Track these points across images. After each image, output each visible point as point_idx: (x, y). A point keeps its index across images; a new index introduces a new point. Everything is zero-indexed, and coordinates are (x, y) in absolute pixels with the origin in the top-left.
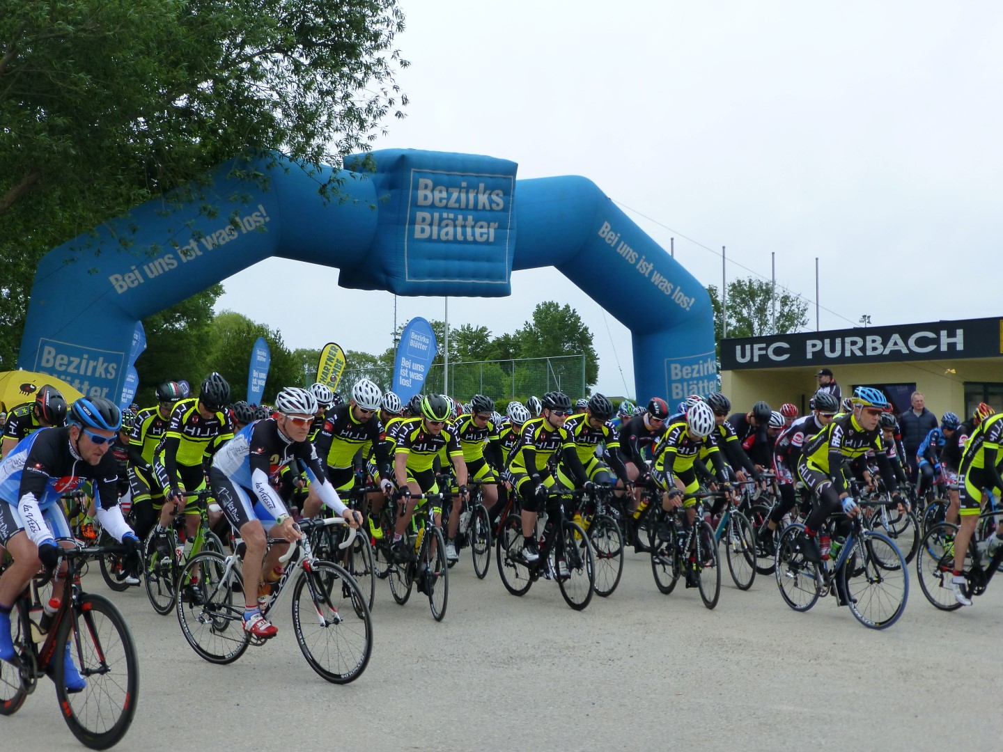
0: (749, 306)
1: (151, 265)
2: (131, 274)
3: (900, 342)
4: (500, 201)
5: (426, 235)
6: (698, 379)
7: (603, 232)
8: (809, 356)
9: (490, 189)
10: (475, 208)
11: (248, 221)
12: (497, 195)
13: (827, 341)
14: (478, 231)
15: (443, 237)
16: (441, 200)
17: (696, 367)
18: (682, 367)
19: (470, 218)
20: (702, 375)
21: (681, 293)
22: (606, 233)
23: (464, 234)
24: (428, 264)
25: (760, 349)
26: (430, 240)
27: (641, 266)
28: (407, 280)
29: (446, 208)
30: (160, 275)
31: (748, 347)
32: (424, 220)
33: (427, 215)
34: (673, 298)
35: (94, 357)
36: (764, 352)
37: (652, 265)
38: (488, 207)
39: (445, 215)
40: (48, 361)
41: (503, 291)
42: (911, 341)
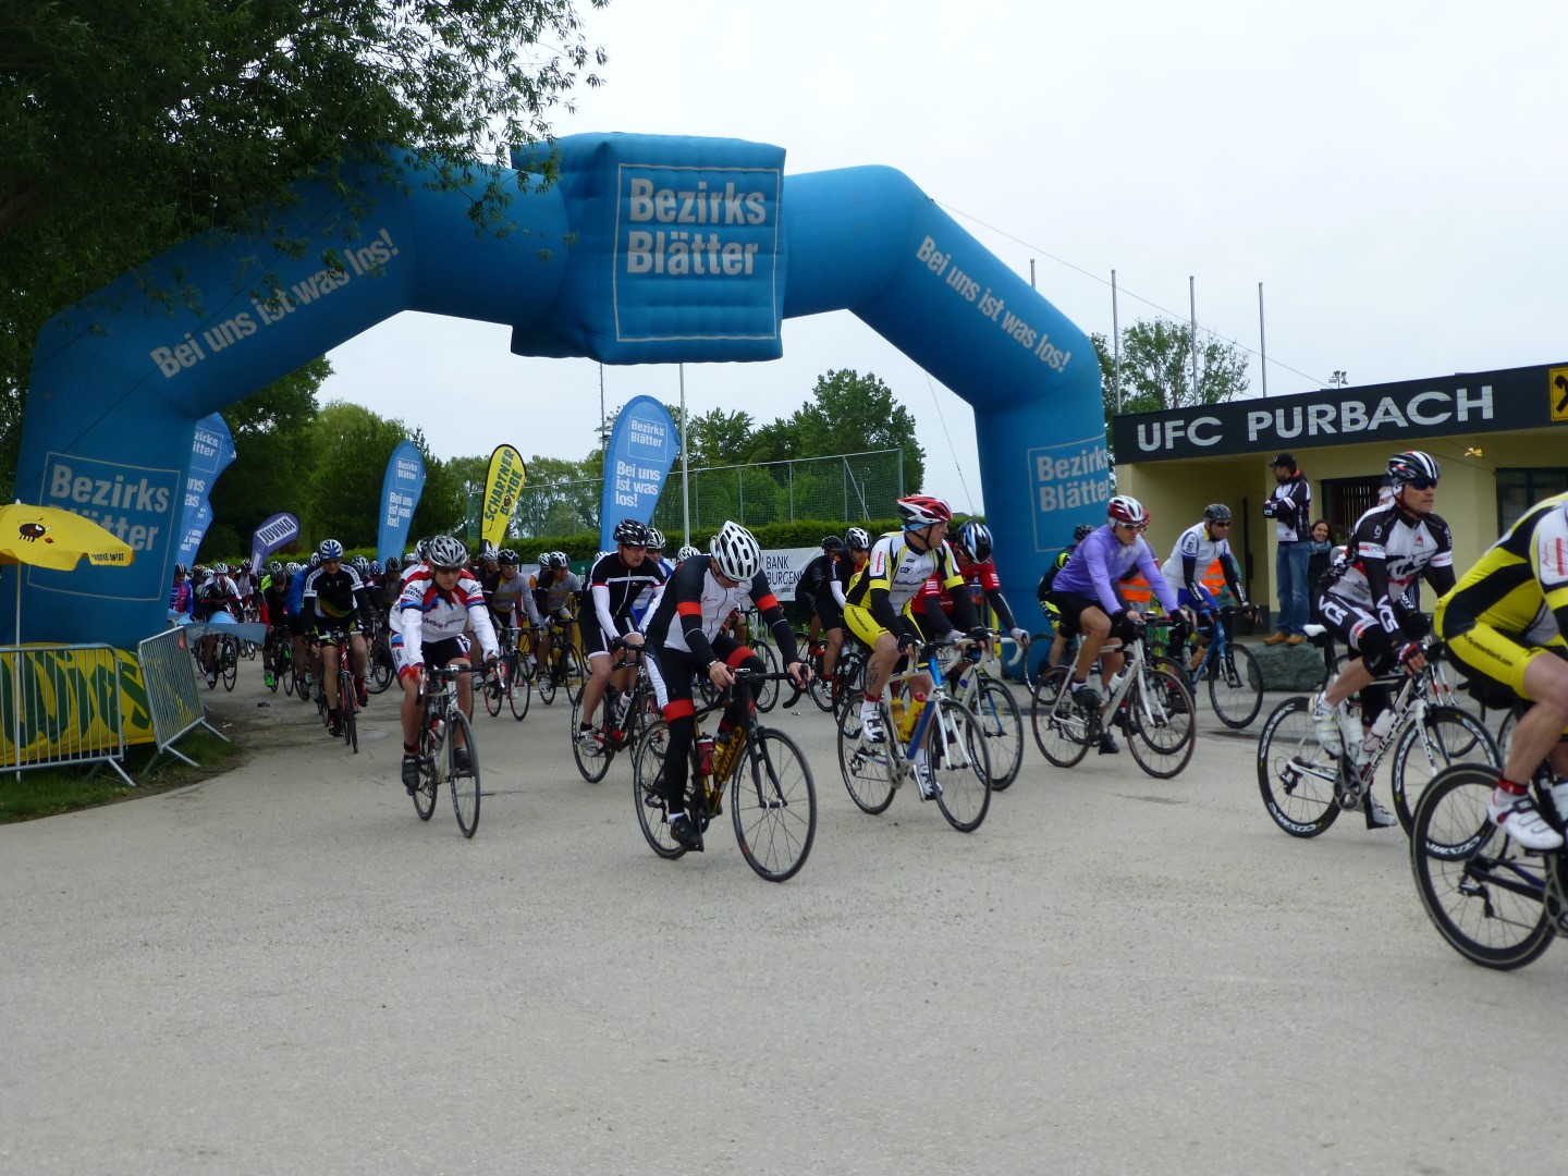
0: (1157, 366)
1: (215, 330)
2: (184, 347)
3: (1394, 410)
4: (761, 210)
5: (646, 267)
6: (1080, 479)
7: (924, 254)
8: (1253, 437)
9: (744, 191)
10: (722, 221)
11: (364, 255)
12: (756, 200)
13: (1280, 413)
14: (727, 258)
15: (673, 270)
16: (667, 210)
17: (1076, 460)
18: (1055, 461)
19: (714, 238)
20: (1086, 472)
21: (1049, 345)
22: (928, 254)
23: (706, 264)
24: (650, 312)
25: (1175, 429)
26: (651, 274)
27: (985, 305)
28: (619, 340)
29: (675, 223)
30: (230, 346)
31: (1156, 426)
32: (641, 243)
33: (646, 236)
34: (1037, 352)
35: (132, 478)
36: (1181, 434)
37: (1002, 302)
38: (741, 220)
39: (674, 235)
40: (61, 488)
41: (771, 352)
42: (1412, 408)
